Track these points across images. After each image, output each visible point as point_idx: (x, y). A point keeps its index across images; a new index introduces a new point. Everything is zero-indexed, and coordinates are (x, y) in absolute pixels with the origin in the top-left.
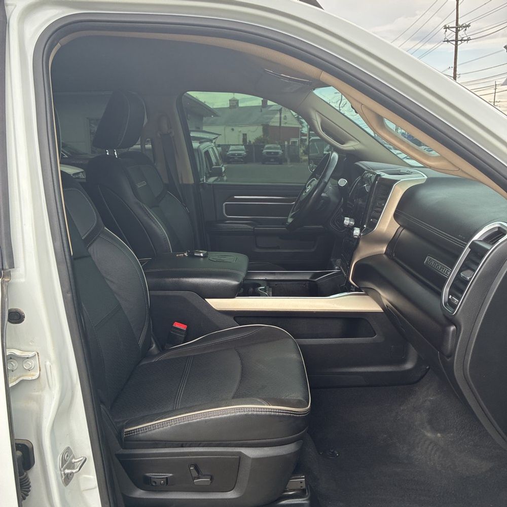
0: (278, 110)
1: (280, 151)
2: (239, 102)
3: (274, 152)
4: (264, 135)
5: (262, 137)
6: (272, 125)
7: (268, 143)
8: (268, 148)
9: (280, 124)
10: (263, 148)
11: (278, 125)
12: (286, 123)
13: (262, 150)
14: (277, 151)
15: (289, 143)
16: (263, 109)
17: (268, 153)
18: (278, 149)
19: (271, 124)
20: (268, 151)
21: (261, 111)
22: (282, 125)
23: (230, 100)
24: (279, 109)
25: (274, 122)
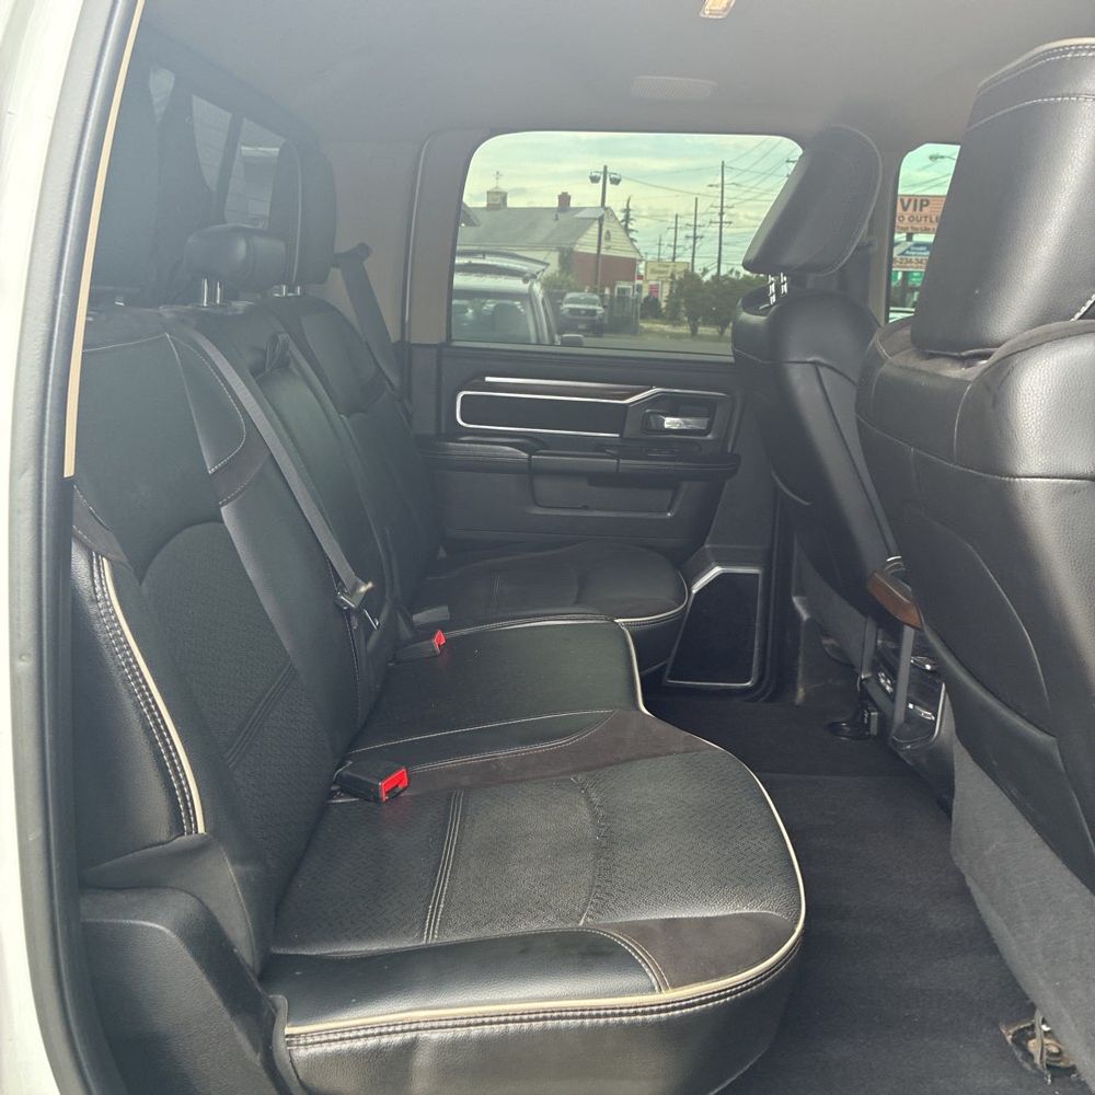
0: (595, 219)
1: (600, 309)
2: (508, 196)
3: (586, 310)
4: (561, 272)
5: (558, 275)
6: (581, 250)
7: (571, 291)
8: (573, 301)
9: (599, 251)
10: (562, 298)
11: (594, 251)
12: (608, 248)
13: (561, 304)
14: (591, 307)
15: (612, 291)
16: (559, 215)
17: (572, 311)
18: (594, 304)
19: (579, 249)
20: (571, 306)
21: (557, 219)
22: (603, 252)
23: (488, 193)
24: (597, 217)
25: (584, 244)
